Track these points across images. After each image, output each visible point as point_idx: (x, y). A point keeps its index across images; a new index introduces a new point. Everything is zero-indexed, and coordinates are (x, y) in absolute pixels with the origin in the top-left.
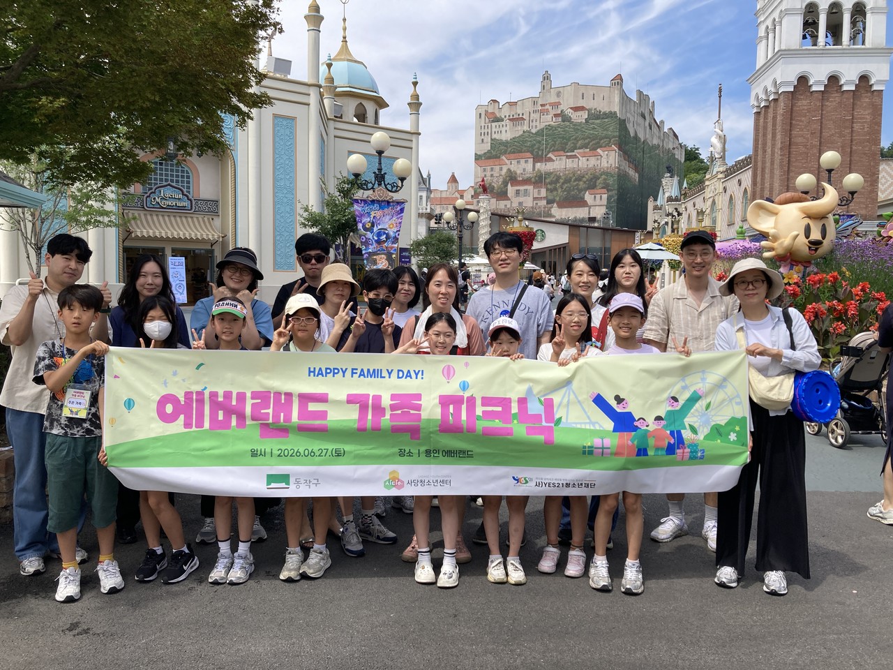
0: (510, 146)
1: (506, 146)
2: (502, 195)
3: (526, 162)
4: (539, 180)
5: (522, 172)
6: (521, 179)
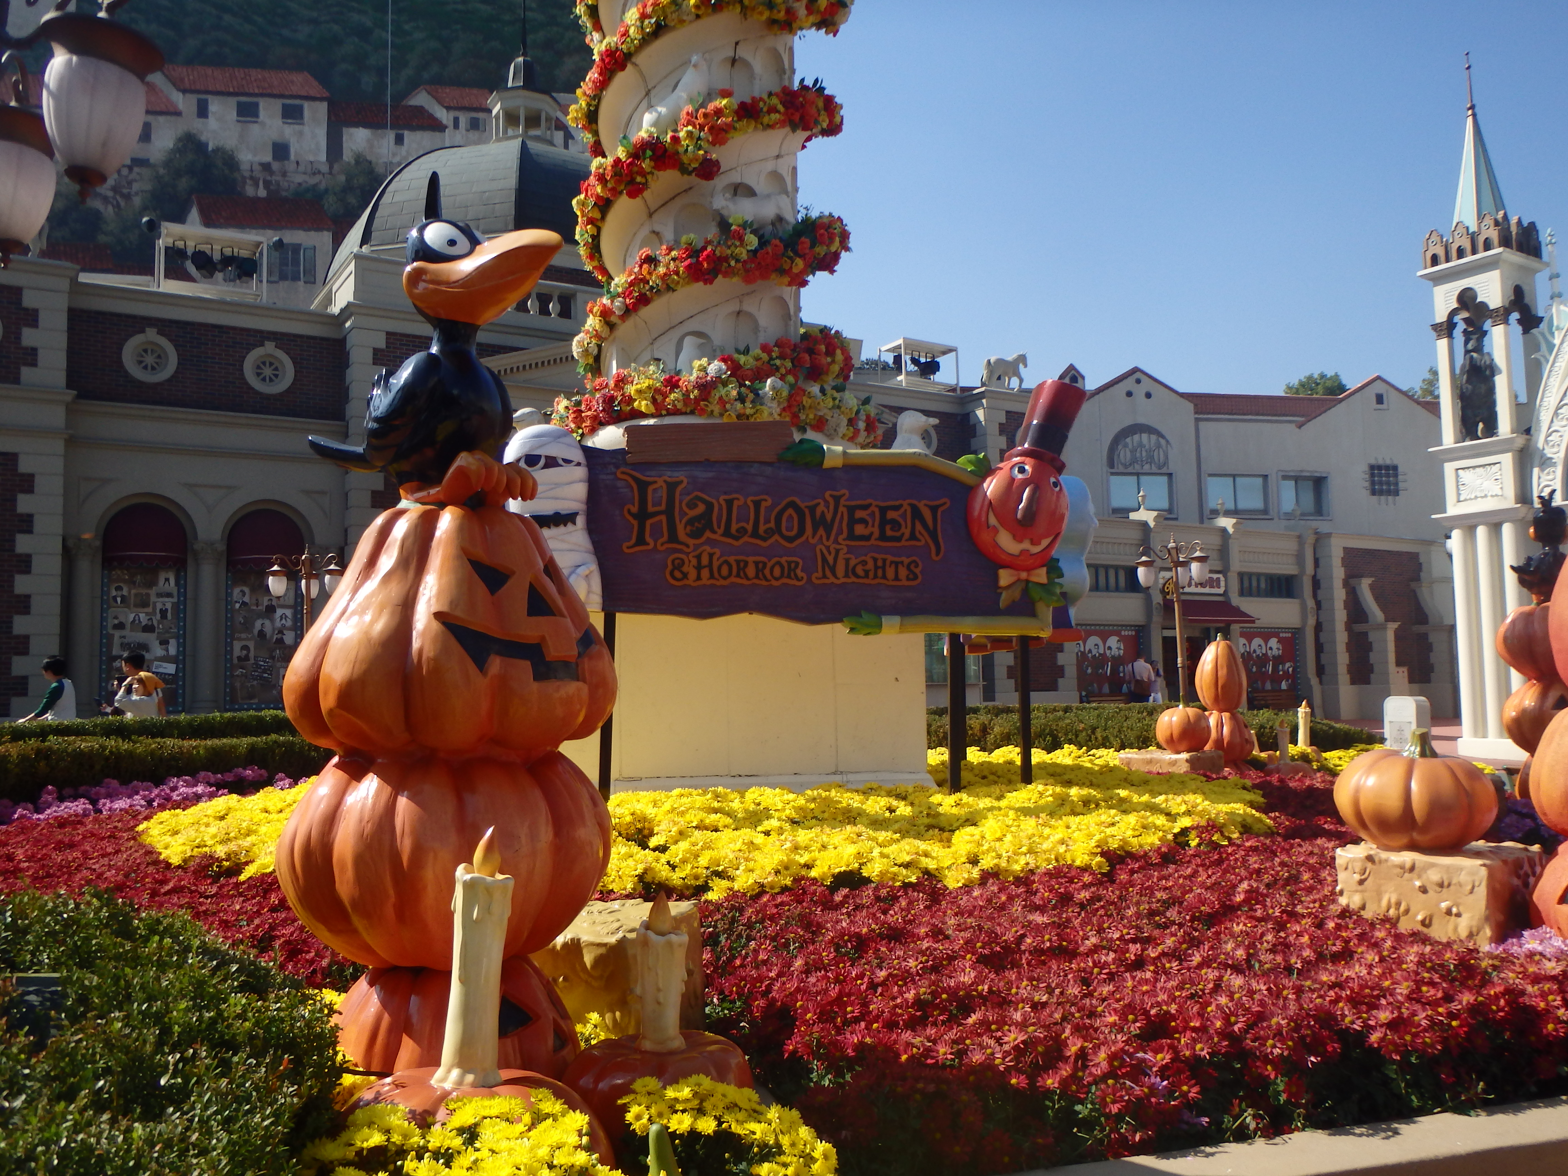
3: (292, 114)
5: (268, 158)
6: (262, 193)
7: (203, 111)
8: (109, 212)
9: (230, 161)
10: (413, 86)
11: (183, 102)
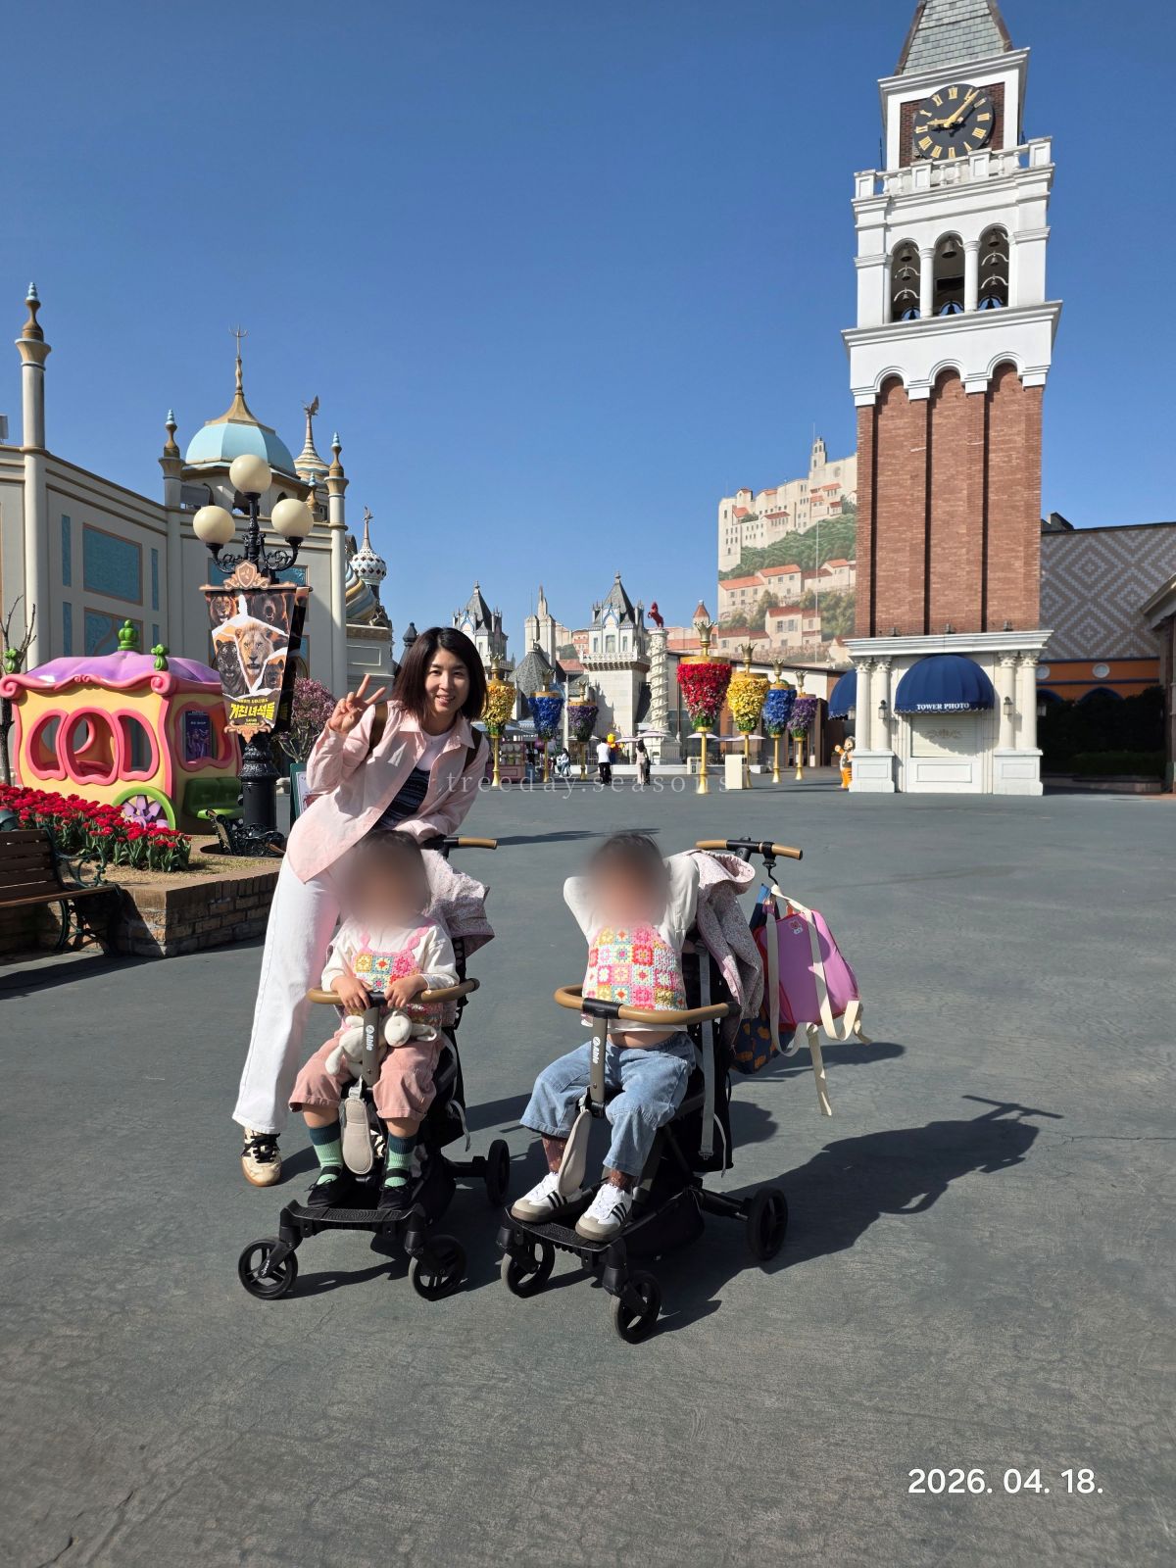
0: (769, 556)
1: (762, 557)
2: (758, 630)
3: (791, 578)
4: (809, 605)
5: (785, 594)
6: (784, 605)
7: (770, 583)
8: (748, 617)
9: (777, 597)
10: (824, 561)
11: (765, 580)
